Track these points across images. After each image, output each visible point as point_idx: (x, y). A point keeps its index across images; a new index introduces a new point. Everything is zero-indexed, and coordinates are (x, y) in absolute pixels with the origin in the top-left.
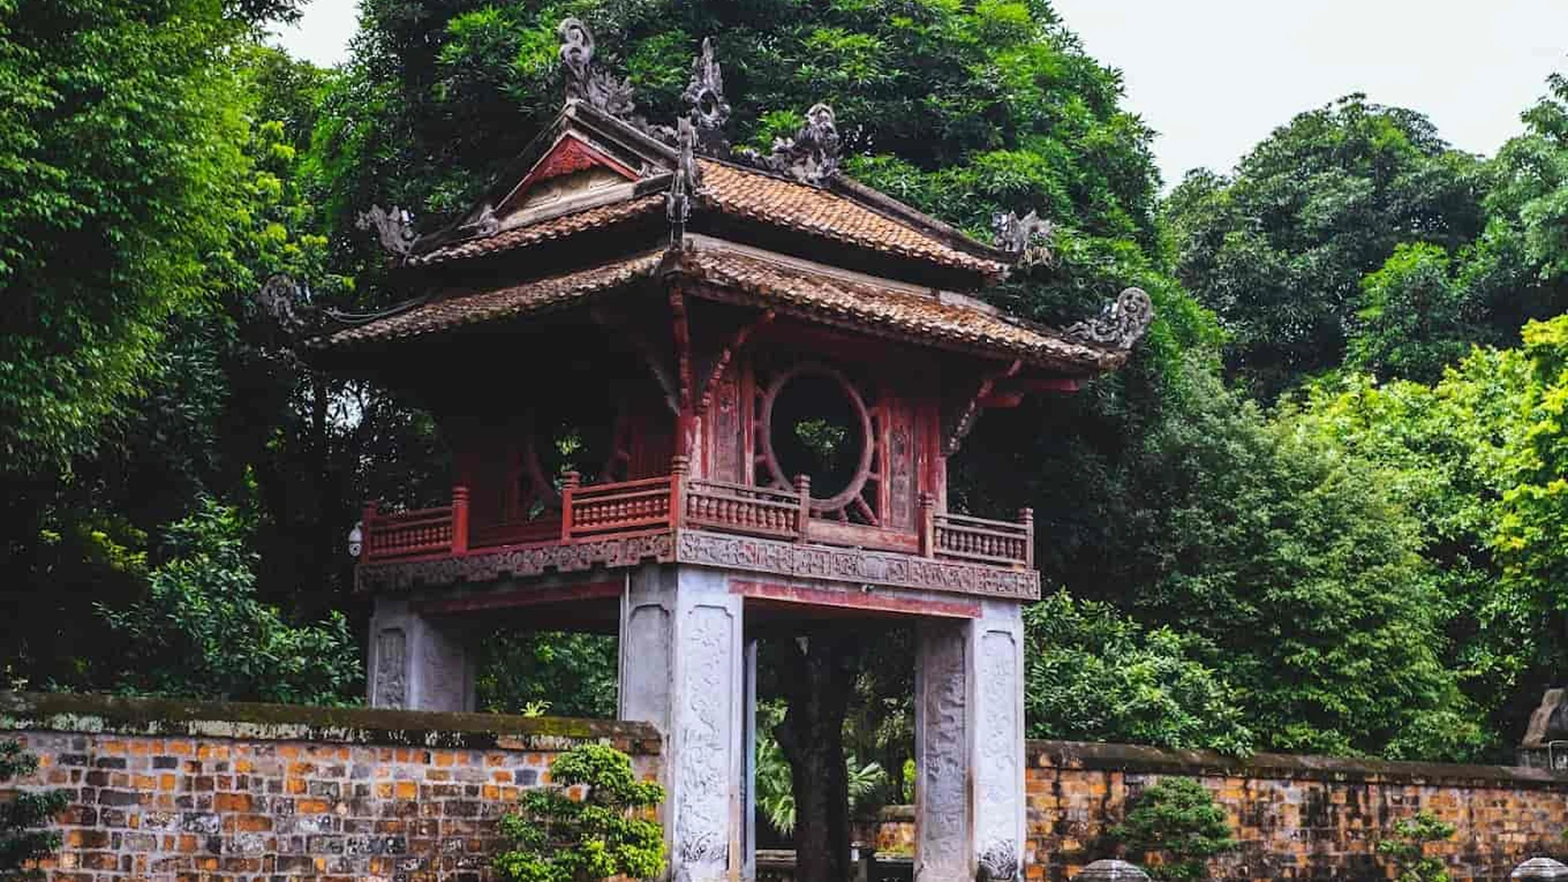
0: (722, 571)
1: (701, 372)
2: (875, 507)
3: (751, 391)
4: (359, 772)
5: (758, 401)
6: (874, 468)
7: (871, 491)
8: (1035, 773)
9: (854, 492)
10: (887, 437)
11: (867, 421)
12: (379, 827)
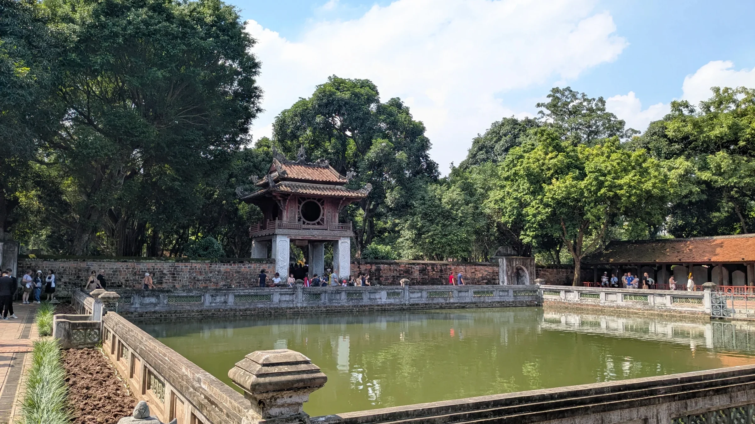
0: (286, 235)
1: (285, 203)
2: (323, 222)
3: (297, 205)
4: (219, 267)
5: (299, 207)
6: (323, 215)
7: (322, 220)
8: (353, 265)
9: (318, 220)
10: (326, 210)
11: (321, 208)
12: (223, 275)
